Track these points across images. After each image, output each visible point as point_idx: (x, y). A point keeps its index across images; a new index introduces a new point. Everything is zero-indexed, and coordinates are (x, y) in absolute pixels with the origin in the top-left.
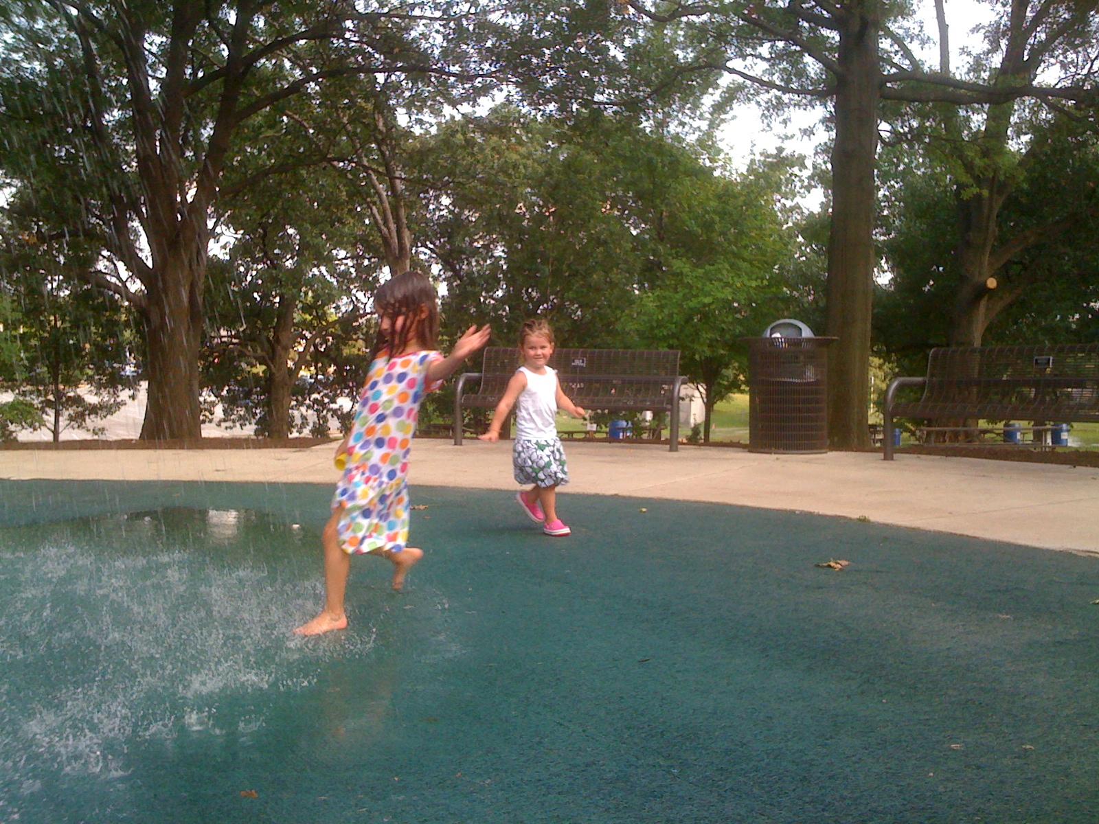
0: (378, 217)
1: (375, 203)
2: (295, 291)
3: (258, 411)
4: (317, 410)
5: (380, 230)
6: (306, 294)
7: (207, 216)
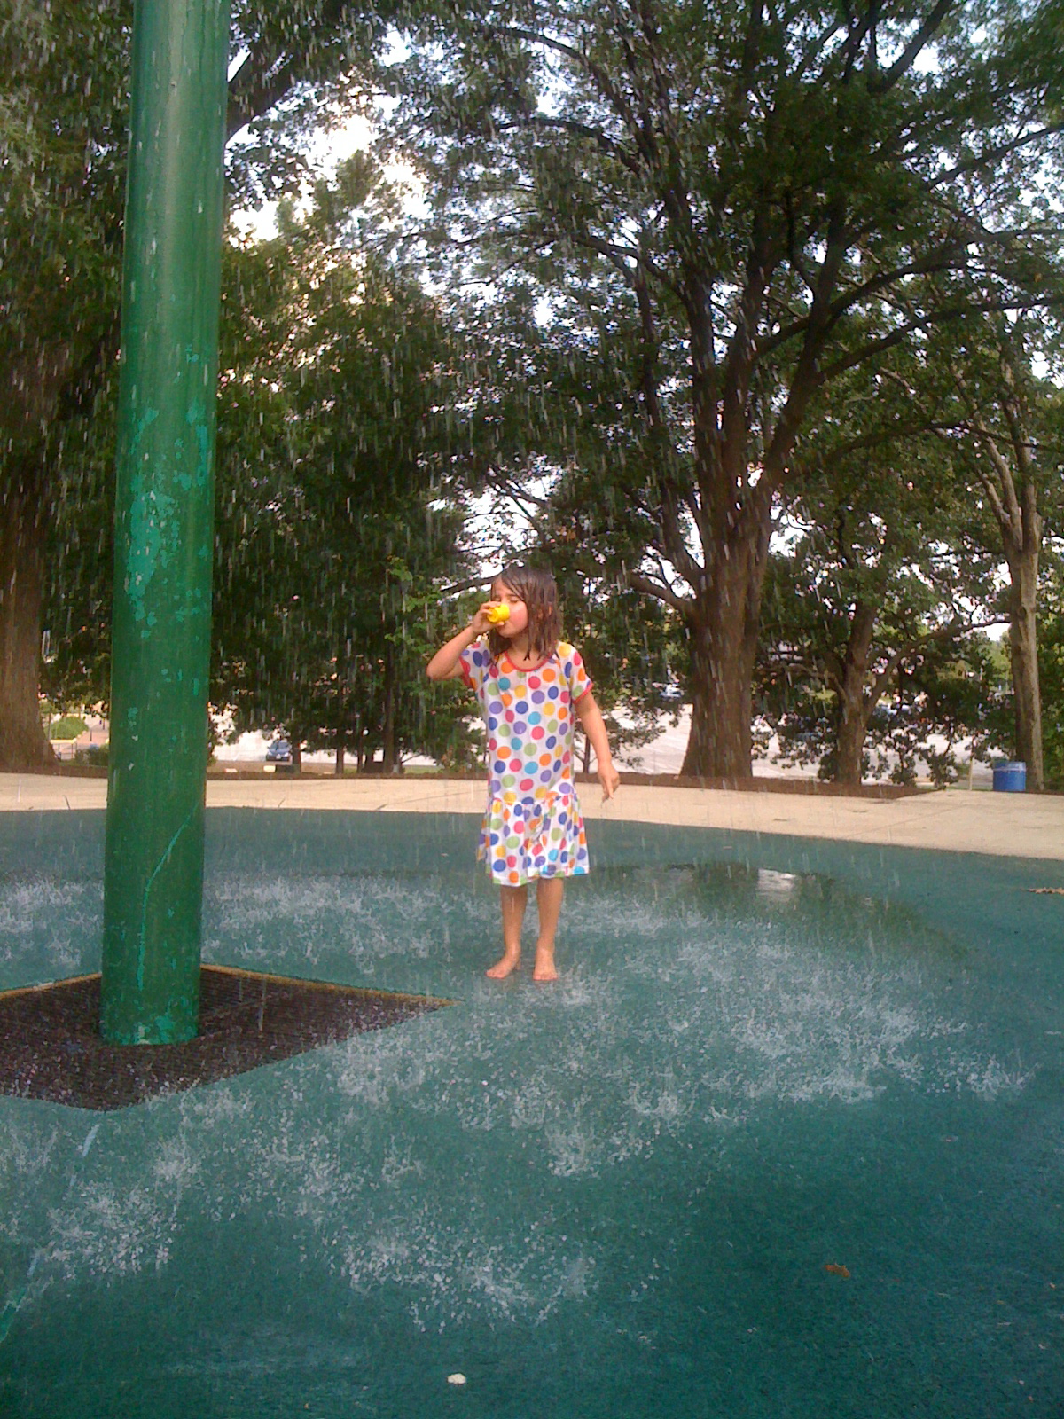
0: (996, 498)
1: (993, 480)
2: (876, 596)
3: (823, 747)
4: (899, 750)
5: (998, 516)
6: (891, 600)
7: (772, 503)
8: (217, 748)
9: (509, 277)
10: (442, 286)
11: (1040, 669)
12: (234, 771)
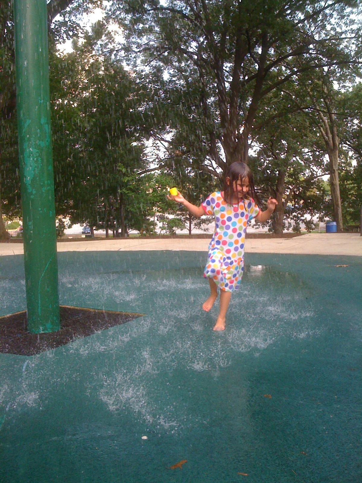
0: (324, 132)
1: (322, 126)
2: (285, 168)
3: (270, 221)
4: (295, 220)
5: (324, 138)
6: (290, 169)
7: (248, 139)
8: (65, 230)
9: (153, 63)
10: (131, 67)
11: (340, 190)
12: (71, 237)
